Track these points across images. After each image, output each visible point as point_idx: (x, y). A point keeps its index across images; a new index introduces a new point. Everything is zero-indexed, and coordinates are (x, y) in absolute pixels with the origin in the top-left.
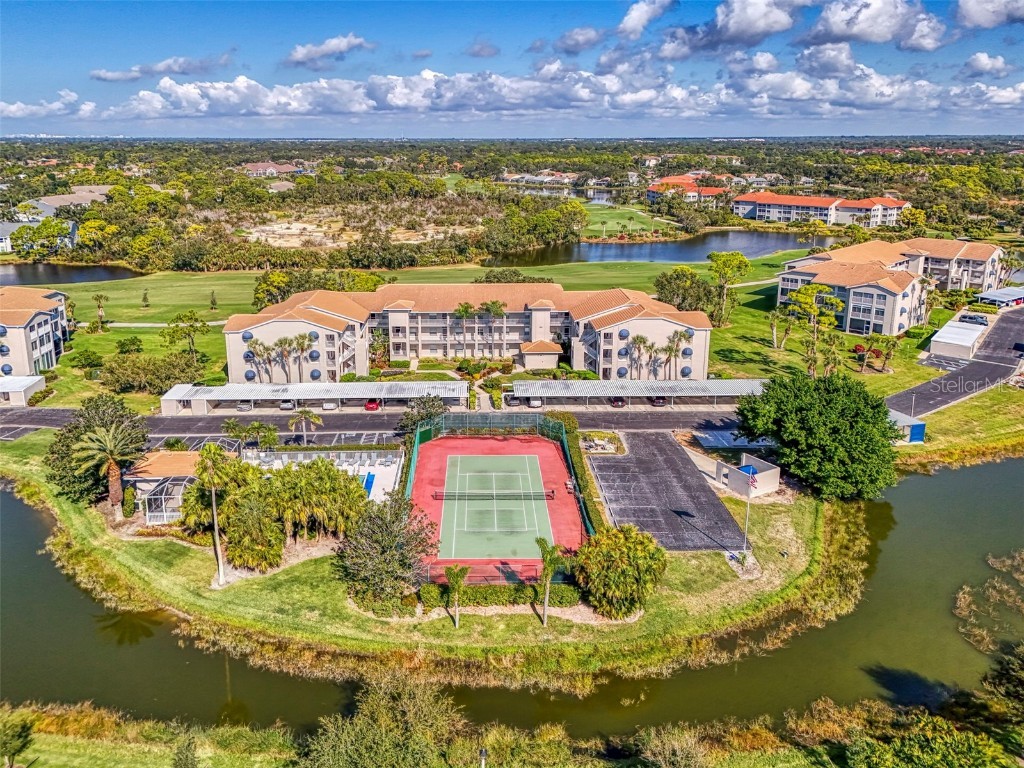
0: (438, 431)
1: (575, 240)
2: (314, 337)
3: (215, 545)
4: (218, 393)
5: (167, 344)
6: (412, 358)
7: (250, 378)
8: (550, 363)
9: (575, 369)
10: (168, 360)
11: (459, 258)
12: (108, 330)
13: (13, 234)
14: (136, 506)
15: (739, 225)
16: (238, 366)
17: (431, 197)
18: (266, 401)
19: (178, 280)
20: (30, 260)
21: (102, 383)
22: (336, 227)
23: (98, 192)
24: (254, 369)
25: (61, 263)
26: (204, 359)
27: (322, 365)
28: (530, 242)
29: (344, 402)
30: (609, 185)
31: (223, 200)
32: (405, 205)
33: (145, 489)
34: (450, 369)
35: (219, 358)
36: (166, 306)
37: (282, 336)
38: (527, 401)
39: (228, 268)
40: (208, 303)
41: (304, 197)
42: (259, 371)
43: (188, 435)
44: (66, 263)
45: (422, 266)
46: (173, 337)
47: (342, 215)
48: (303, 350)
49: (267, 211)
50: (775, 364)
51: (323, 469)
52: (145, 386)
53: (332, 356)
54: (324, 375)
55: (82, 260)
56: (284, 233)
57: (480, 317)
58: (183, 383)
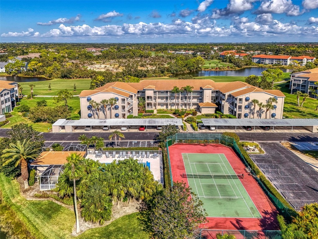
0: (174, 141)
1: (200, 69)
2: (117, 99)
3: (74, 205)
4: (76, 123)
5: (56, 102)
6: (154, 109)
7: (90, 116)
8: (212, 111)
9: (224, 114)
10: (56, 109)
11: (162, 75)
12: (35, 98)
13: (6, 66)
14: (36, 179)
15: (256, 65)
16: (85, 111)
17: (147, 57)
18: (97, 126)
19: (62, 81)
20: (11, 75)
21: (29, 118)
22: (116, 66)
23: (37, 55)
24: (92, 113)
25: (22, 76)
26: (71, 109)
27: (120, 111)
28: (185, 70)
29: (130, 127)
30: (205, 54)
31: (78, 58)
32: (139, 59)
33: (40, 171)
34: (170, 113)
35: (77, 109)
36: (57, 90)
37: (104, 99)
38: (208, 127)
39: (80, 77)
40: (73, 88)
41: (105, 57)
42: (93, 114)
43: (64, 142)
44: (24, 76)
45: (148, 77)
46: (58, 100)
47: (118, 62)
48: (112, 105)
49: (93, 61)
50: (304, 112)
51: (132, 164)
52: (46, 120)
53: (124, 107)
54: (121, 116)
55: (29, 75)
56: (99, 67)
57: (181, 93)
58: (62, 118)
